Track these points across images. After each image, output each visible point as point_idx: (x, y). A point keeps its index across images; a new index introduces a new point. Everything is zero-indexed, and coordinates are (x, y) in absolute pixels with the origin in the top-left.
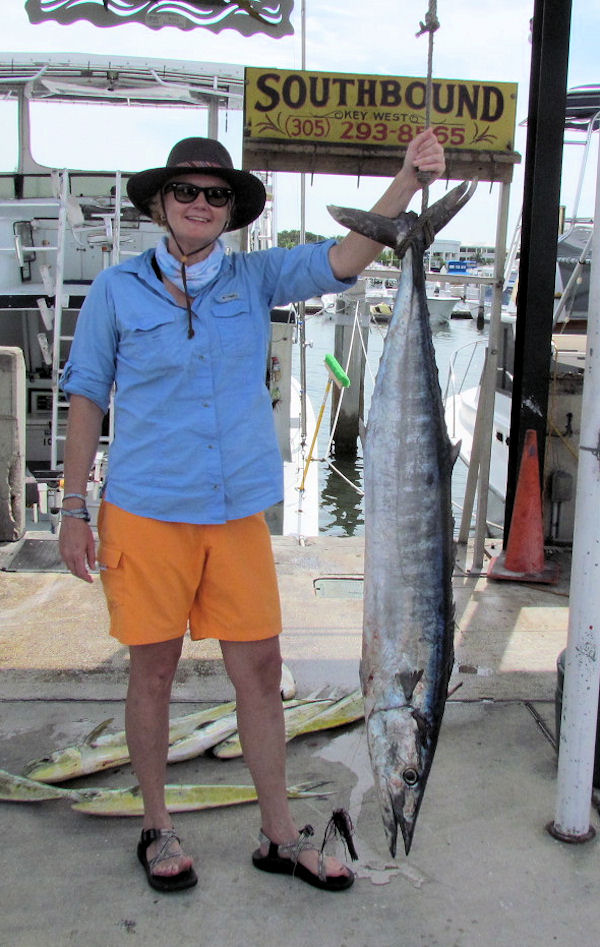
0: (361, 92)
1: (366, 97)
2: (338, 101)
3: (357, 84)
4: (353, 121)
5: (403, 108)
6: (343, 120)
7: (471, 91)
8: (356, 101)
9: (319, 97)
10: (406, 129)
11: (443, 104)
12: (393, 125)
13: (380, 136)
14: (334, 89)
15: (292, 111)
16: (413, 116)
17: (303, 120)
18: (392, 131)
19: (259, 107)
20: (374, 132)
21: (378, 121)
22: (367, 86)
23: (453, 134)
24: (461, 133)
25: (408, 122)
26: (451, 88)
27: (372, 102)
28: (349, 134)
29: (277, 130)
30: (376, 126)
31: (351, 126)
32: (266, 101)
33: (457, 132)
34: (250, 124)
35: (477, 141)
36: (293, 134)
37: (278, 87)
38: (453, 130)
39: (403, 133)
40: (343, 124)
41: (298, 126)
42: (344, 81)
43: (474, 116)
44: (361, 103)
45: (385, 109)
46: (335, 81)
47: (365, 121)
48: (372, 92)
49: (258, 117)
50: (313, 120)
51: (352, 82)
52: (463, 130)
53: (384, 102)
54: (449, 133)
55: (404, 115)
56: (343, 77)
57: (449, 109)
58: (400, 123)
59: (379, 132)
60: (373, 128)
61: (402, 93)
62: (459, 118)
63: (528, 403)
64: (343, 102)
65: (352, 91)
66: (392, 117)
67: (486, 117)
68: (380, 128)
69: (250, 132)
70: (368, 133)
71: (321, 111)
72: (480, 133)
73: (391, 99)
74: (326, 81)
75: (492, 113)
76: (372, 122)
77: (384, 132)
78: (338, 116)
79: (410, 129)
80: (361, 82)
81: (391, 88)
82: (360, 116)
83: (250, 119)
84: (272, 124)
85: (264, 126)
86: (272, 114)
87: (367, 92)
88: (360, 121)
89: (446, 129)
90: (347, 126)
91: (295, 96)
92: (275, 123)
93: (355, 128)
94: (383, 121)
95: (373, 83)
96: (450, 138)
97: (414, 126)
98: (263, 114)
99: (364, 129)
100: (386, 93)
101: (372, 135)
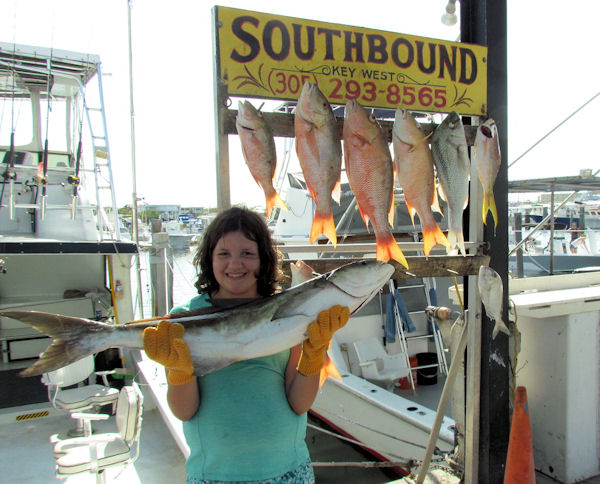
0: (349, 46)
1: (354, 52)
2: (324, 54)
3: (343, 35)
4: (342, 79)
5: (389, 66)
6: (332, 76)
7: (450, 52)
8: (344, 56)
9: (305, 49)
10: (394, 89)
11: (427, 64)
12: (382, 85)
13: (369, 96)
14: (320, 41)
15: (274, 63)
16: (400, 75)
17: (287, 75)
18: (381, 92)
19: (235, 56)
20: (363, 92)
21: (367, 80)
22: (353, 40)
23: (437, 96)
24: (443, 95)
25: (395, 82)
26: (432, 47)
27: (360, 58)
28: (338, 93)
29: (258, 85)
30: (365, 84)
31: (340, 84)
32: (244, 50)
33: (440, 94)
34: (226, 78)
35: (458, 103)
36: (278, 91)
37: (258, 33)
38: (437, 92)
39: (391, 93)
40: (331, 81)
41: (283, 82)
42: (330, 32)
43: (453, 78)
44: (348, 58)
45: (372, 66)
46: (321, 31)
47: (353, 79)
48: (359, 46)
49: (235, 68)
50: (299, 75)
51: (338, 33)
52: (444, 92)
53: (372, 59)
54: (433, 95)
55: (392, 74)
56: (328, 27)
57: (431, 69)
58: (388, 82)
59: (367, 91)
60: (362, 88)
61: (389, 49)
62: (441, 80)
63: (494, 356)
64: (329, 56)
65: (339, 43)
66: (380, 76)
67: (463, 80)
68: (369, 87)
69: (226, 87)
70: (358, 92)
71: (305, 65)
72: (459, 96)
73: (378, 56)
74: (311, 30)
75: (468, 76)
76: (361, 81)
77: (372, 91)
78: (325, 71)
79: (398, 90)
80: (348, 35)
81: (377, 43)
82: (349, 73)
83: (226, 70)
84: (252, 78)
85: (244, 80)
86: (253, 66)
87: (354, 45)
88: (349, 78)
89: (431, 91)
90: (335, 84)
91: (277, 45)
92: (256, 76)
93: (343, 87)
94: (372, 80)
95: (359, 36)
96: (434, 100)
97: (401, 86)
98: (241, 65)
99: (353, 87)
100: (373, 49)
101: (361, 95)
